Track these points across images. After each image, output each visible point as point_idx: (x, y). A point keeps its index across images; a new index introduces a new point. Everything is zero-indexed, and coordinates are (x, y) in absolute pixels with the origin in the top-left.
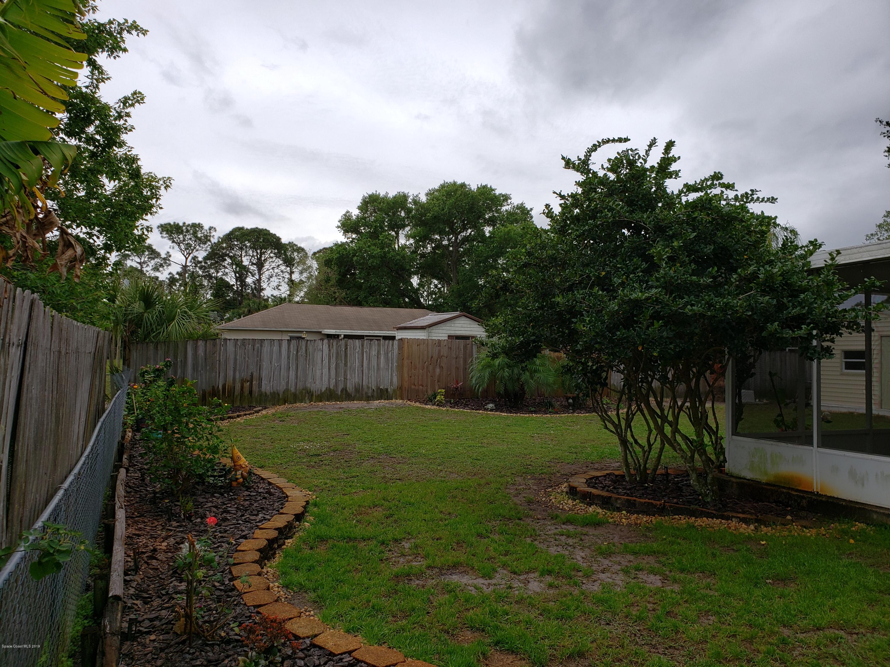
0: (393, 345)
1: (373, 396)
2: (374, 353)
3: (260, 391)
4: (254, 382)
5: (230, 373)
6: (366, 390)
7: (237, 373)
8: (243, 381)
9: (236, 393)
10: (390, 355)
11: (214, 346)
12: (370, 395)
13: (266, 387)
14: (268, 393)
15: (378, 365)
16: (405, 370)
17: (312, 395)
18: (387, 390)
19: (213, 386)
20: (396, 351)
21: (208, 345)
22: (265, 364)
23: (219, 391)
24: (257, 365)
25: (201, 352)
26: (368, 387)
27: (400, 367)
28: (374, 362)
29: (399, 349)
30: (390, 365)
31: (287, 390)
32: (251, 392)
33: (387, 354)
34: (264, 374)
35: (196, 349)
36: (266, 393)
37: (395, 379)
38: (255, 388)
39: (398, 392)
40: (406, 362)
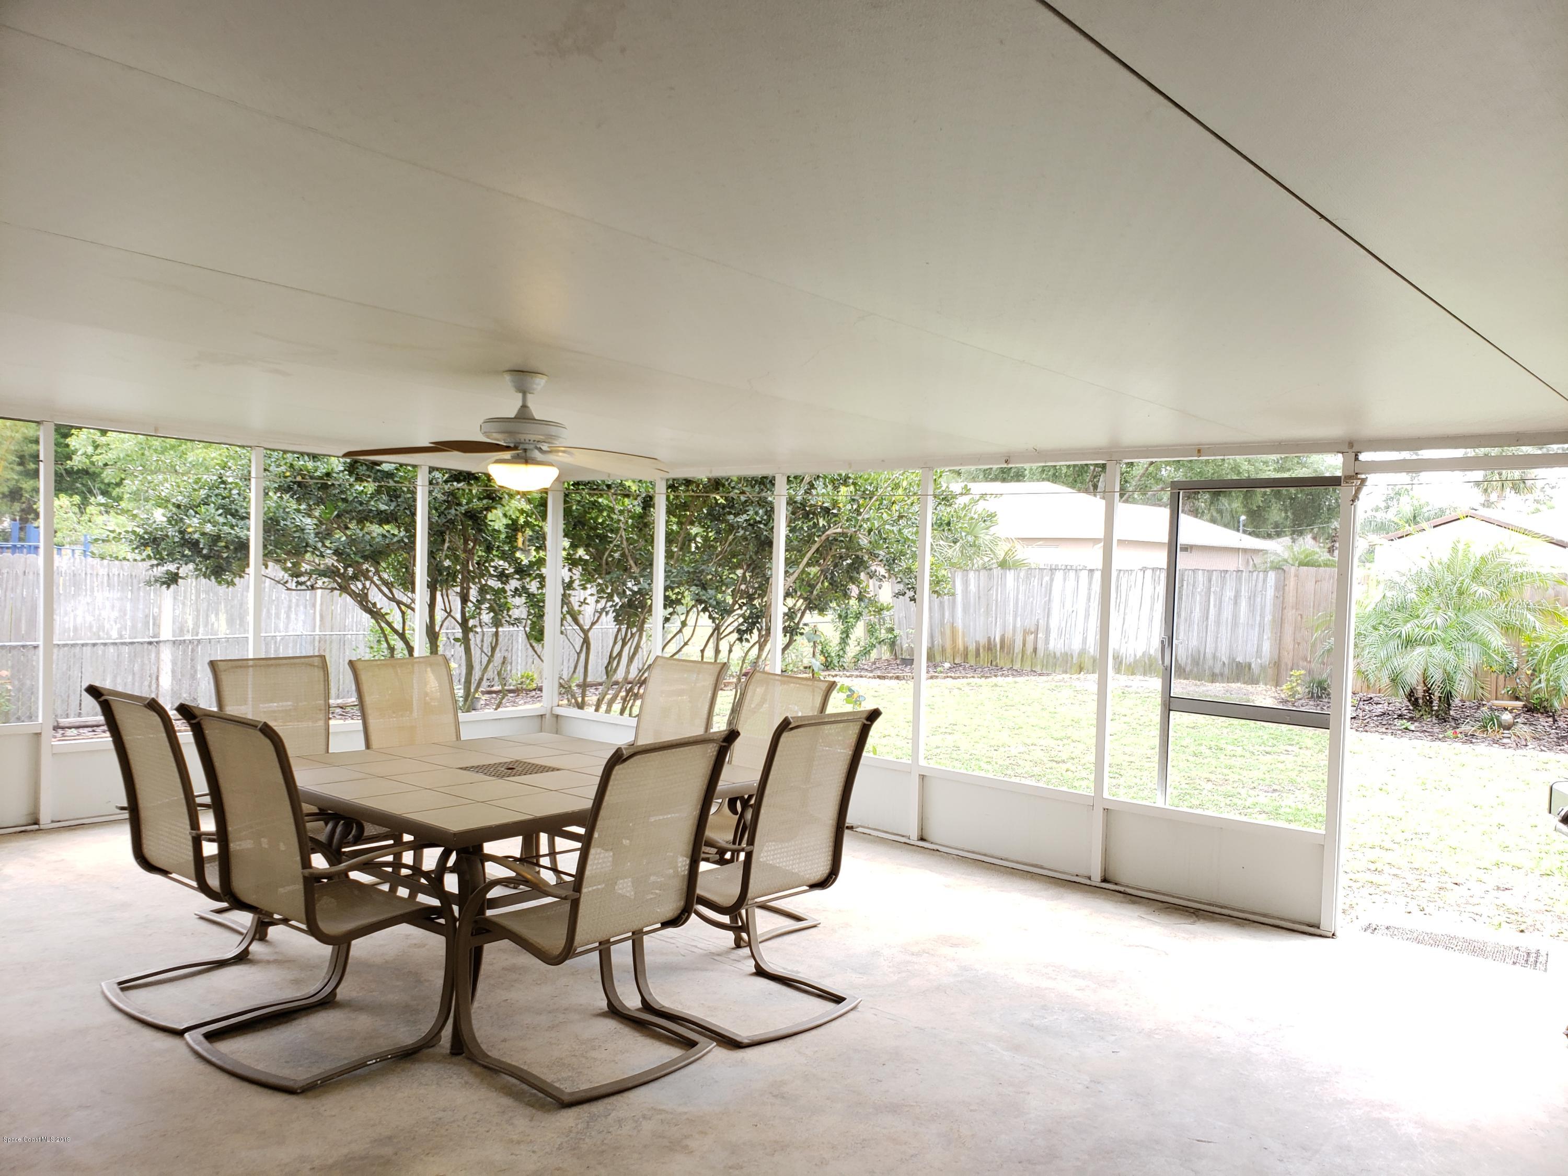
0: (1265, 581)
1: (1222, 675)
2: (1229, 594)
3: (1046, 649)
4: (1040, 635)
5: (1010, 619)
6: (1210, 662)
7: (1019, 619)
8: (1026, 633)
9: (1016, 651)
10: (1259, 600)
11: (990, 579)
12: (1217, 671)
13: (1056, 645)
14: (1058, 654)
15: (1235, 616)
16: (1289, 630)
17: (1121, 663)
18: (1250, 665)
19: (989, 638)
20: (1270, 592)
21: (982, 578)
22: (1055, 606)
23: (995, 646)
24: (1044, 610)
25: (972, 587)
26: (1214, 657)
27: (1279, 623)
28: (1227, 613)
29: (1277, 589)
30: (1258, 618)
31: (1082, 652)
32: (1035, 650)
33: (1252, 598)
34: (1054, 624)
35: (966, 583)
36: (1055, 654)
37: (1266, 647)
38: (1041, 645)
39: (1270, 671)
40: (1290, 614)
